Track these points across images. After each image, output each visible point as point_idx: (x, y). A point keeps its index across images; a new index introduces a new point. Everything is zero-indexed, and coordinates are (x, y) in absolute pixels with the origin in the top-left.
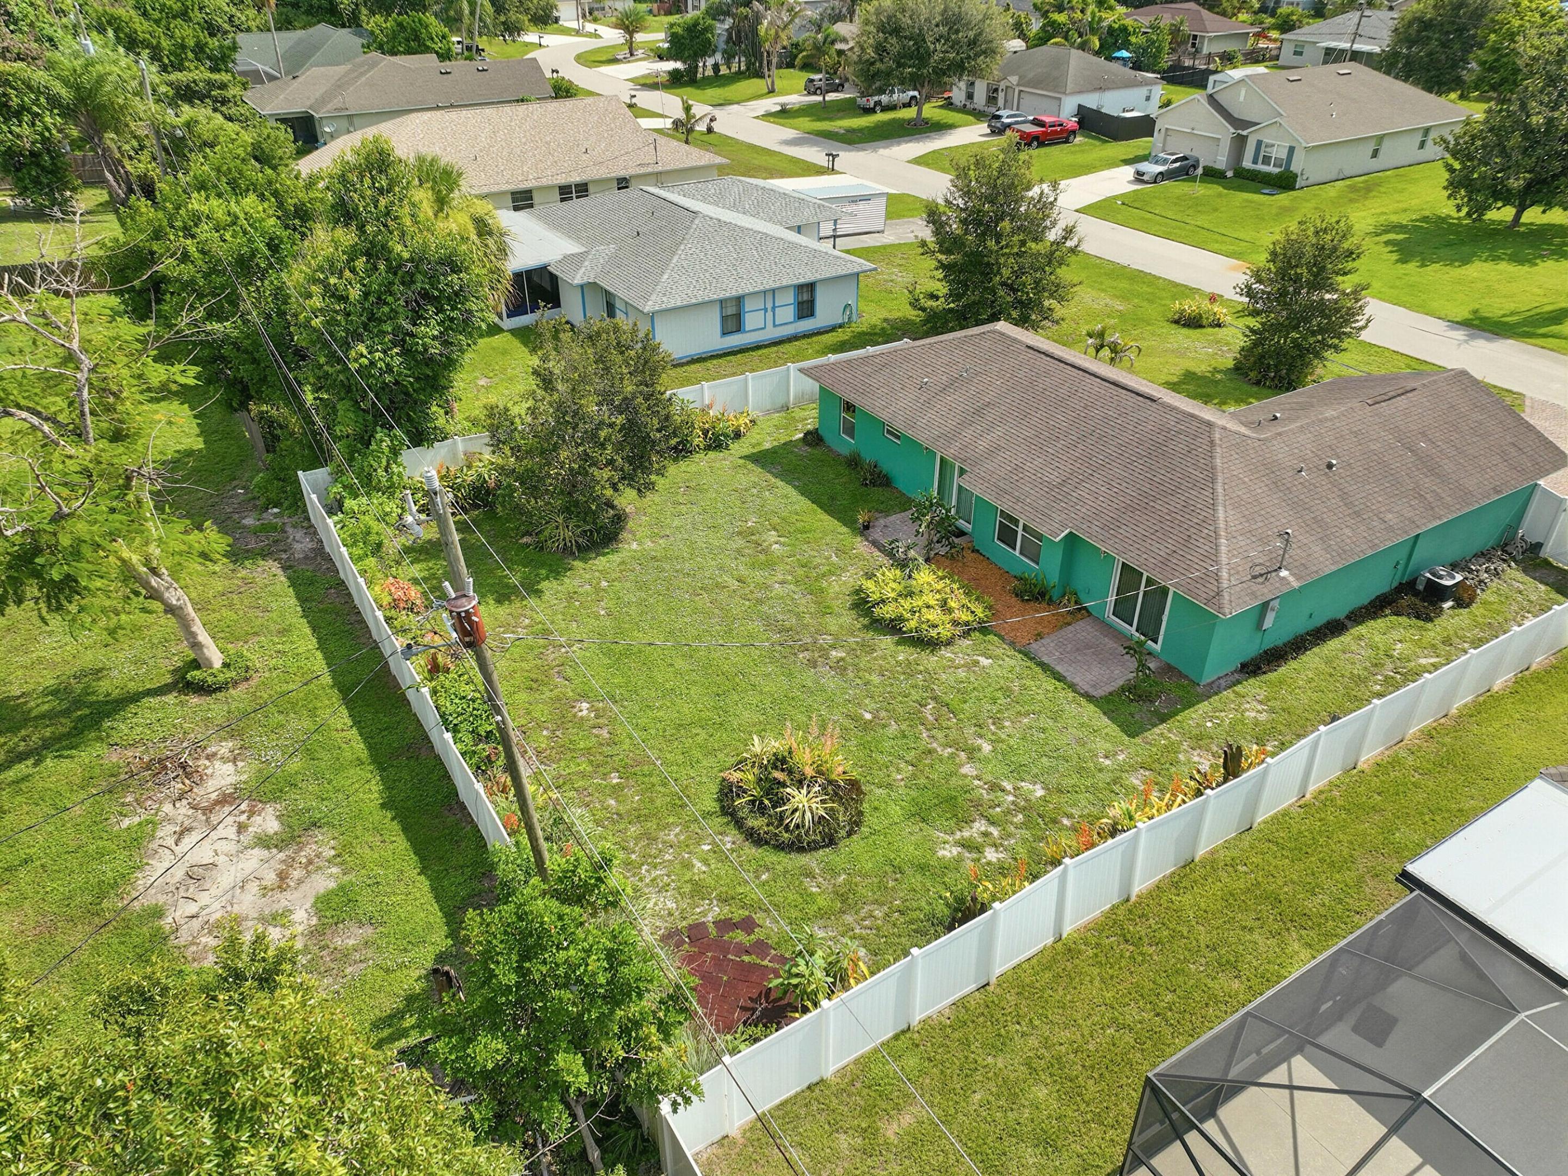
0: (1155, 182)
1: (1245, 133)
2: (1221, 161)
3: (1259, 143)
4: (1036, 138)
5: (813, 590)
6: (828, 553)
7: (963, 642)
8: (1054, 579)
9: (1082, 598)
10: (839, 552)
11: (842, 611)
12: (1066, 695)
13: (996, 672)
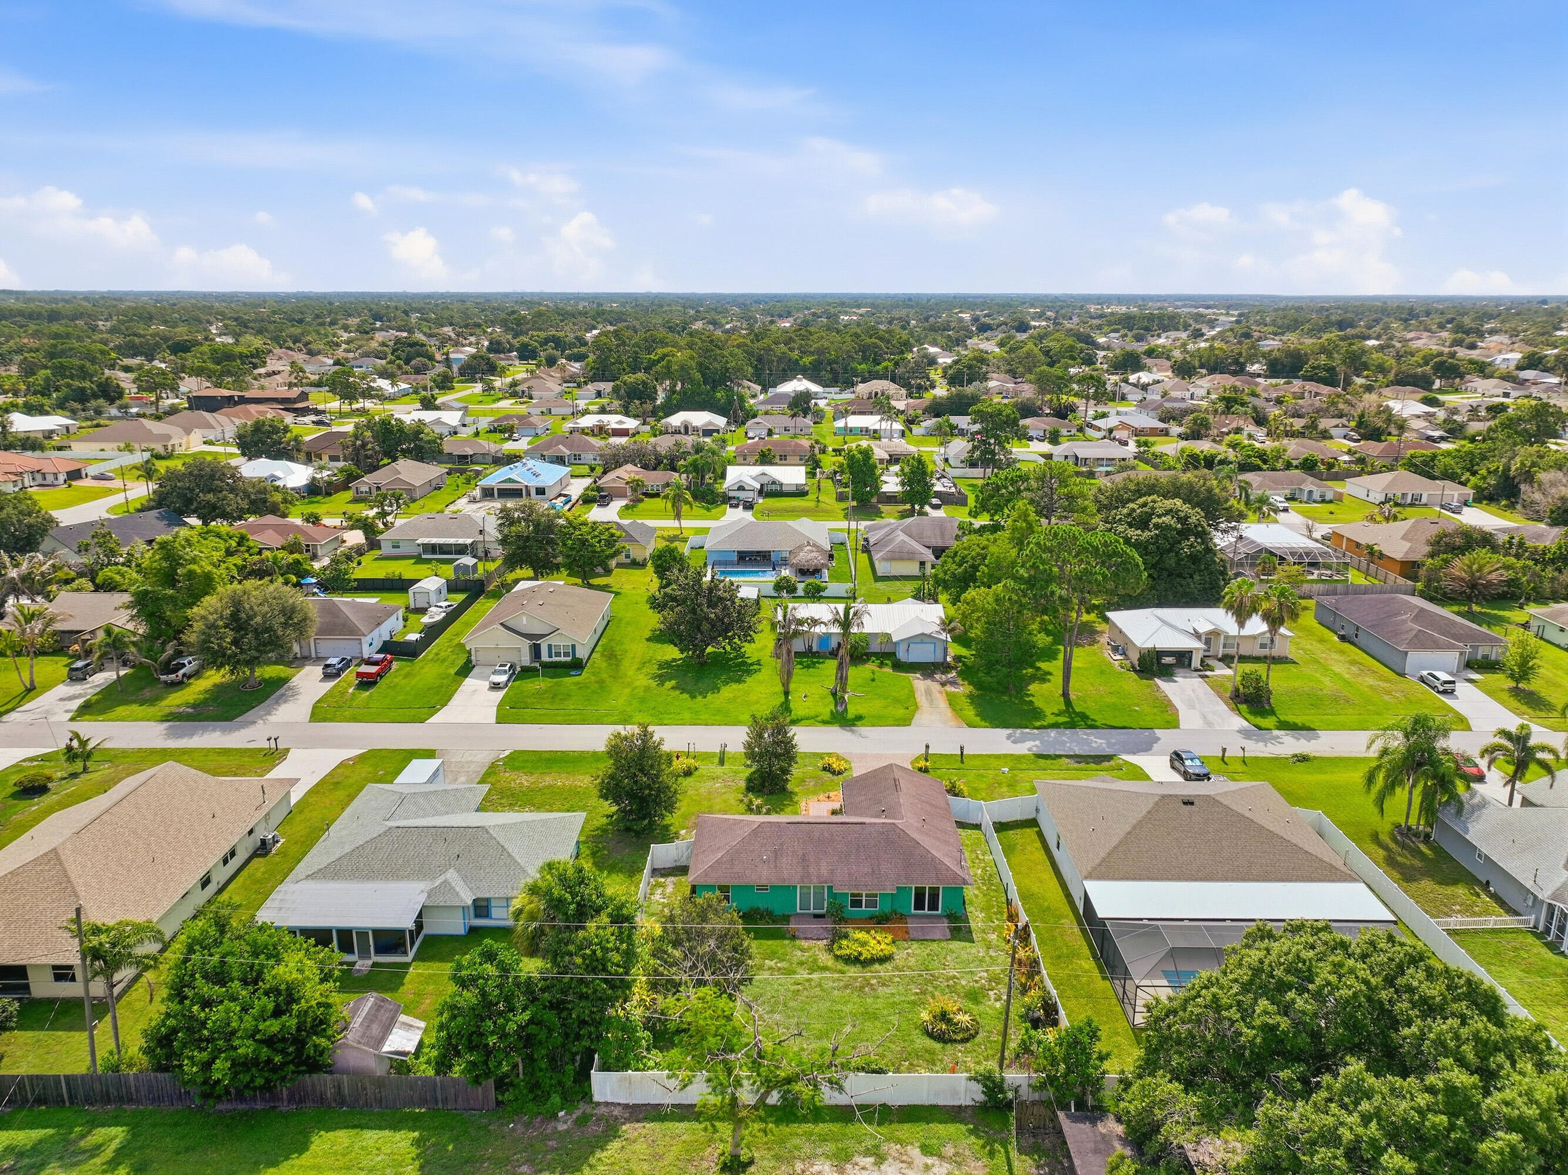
0: (508, 686)
1: (537, 641)
2: (526, 660)
3: (550, 646)
4: (379, 674)
5: (825, 969)
6: (799, 953)
7: (894, 950)
8: (887, 909)
9: (900, 910)
10: (803, 950)
11: (846, 968)
12: (943, 944)
13: (918, 952)
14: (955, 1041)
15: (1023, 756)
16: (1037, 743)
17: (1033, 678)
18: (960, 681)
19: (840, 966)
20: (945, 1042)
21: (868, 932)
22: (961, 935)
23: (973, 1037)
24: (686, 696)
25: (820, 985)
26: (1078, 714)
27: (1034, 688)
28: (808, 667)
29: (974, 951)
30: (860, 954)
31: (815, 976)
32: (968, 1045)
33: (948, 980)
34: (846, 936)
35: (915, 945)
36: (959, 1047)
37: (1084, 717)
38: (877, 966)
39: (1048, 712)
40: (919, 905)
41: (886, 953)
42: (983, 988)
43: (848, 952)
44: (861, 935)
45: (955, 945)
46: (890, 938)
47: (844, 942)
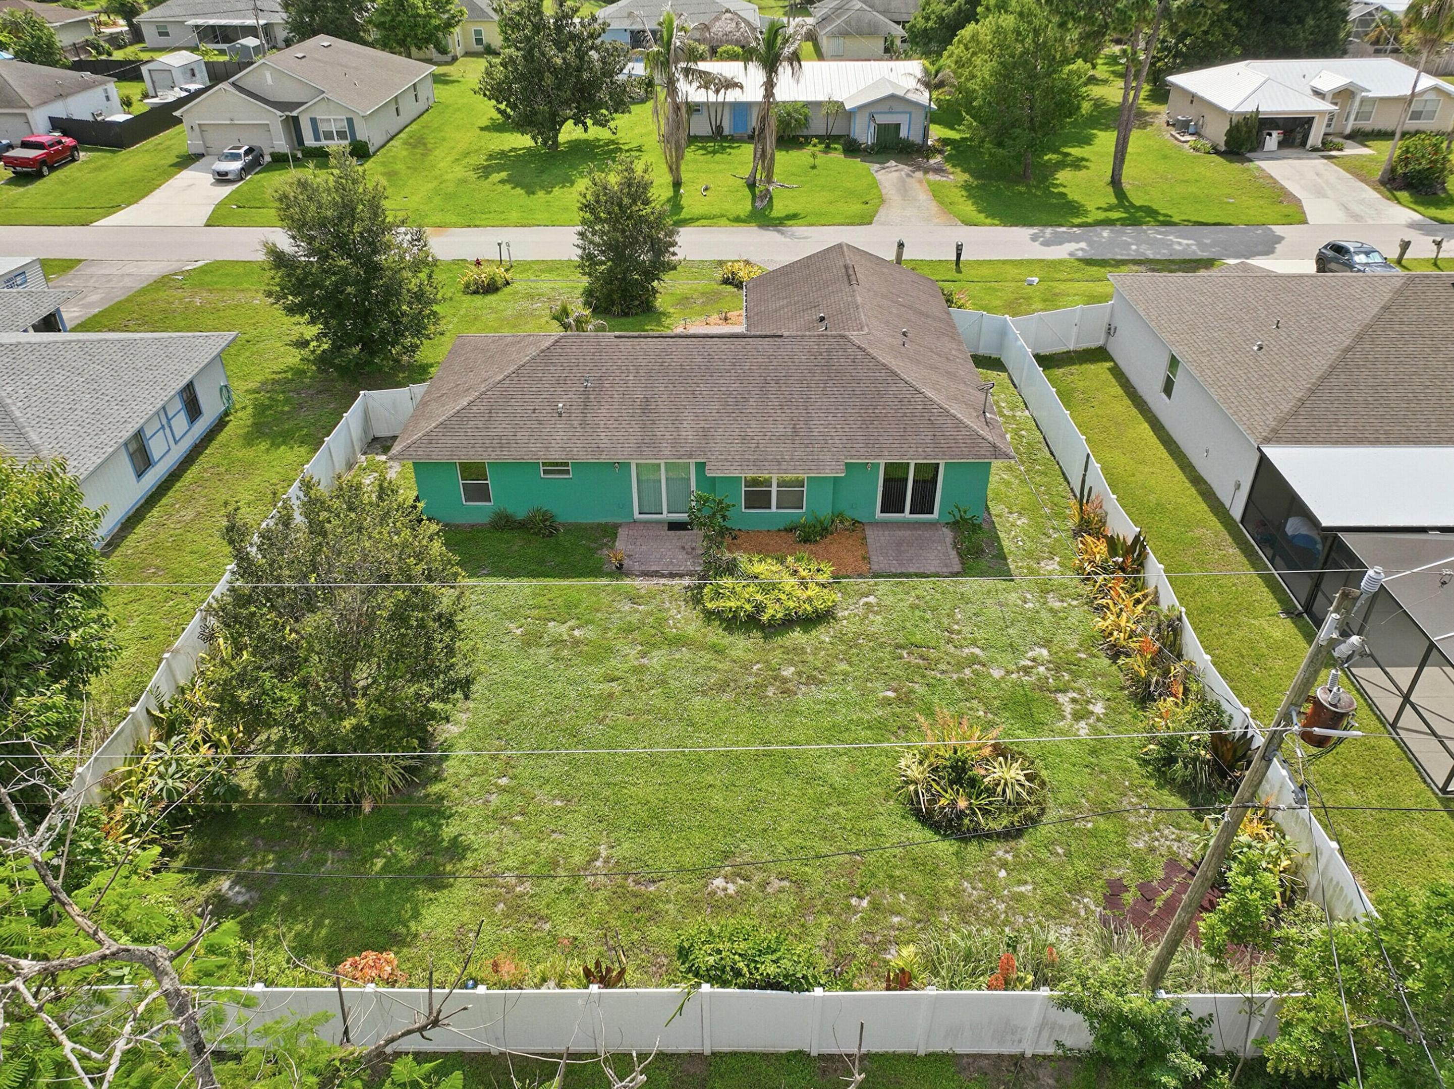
0: (242, 179)
1: (294, 114)
2: (282, 145)
3: (313, 121)
4: (43, 162)
5: (678, 642)
6: (627, 607)
7: (838, 597)
8: (825, 512)
9: (850, 514)
10: (634, 599)
11: (728, 639)
12: (946, 583)
13: (889, 600)
14: (989, 836)
15: (1061, 262)
16: (1083, 245)
17: (1061, 165)
18: (948, 167)
19: (716, 634)
20: (964, 839)
21: (782, 561)
22: (983, 563)
23: (1033, 821)
24: (519, 191)
25: (662, 682)
26: (1140, 208)
27: (1063, 176)
28: (714, 152)
29: (1013, 597)
30: (760, 608)
31: (657, 660)
32: (1023, 844)
33: (960, 666)
34: (731, 569)
35: (884, 586)
36: (1001, 851)
37: (1151, 212)
38: (797, 636)
39: (1090, 206)
40: (892, 502)
41: (821, 606)
42: (1042, 686)
43: (733, 604)
44: (763, 568)
45: (972, 585)
46: (828, 570)
47: (727, 582)
